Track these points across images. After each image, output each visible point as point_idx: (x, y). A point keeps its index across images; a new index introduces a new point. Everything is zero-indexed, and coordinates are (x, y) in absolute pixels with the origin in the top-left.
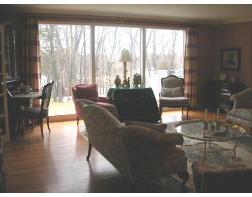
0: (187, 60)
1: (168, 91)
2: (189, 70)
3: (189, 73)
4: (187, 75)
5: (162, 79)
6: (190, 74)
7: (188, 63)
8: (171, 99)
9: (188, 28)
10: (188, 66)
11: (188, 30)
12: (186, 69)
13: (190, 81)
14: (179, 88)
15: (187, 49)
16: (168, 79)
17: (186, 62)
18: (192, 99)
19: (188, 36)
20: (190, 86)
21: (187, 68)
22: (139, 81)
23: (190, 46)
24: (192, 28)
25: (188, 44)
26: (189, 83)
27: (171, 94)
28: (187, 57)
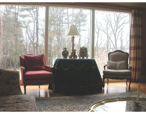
0: (133, 38)
1: (113, 64)
2: (134, 47)
3: (134, 49)
4: (132, 51)
5: (109, 53)
6: (136, 50)
7: (133, 40)
8: (115, 71)
9: (133, 11)
10: (133, 43)
11: (133, 12)
12: (131, 46)
13: (135, 56)
14: (123, 62)
15: (132, 28)
16: (114, 53)
17: (131, 39)
18: (137, 72)
19: (133, 17)
20: (135, 61)
21: (133, 45)
22: (85, 54)
23: (135, 26)
24: (137, 11)
25: (133, 24)
26: (134, 58)
27: (116, 67)
28: (133, 36)
